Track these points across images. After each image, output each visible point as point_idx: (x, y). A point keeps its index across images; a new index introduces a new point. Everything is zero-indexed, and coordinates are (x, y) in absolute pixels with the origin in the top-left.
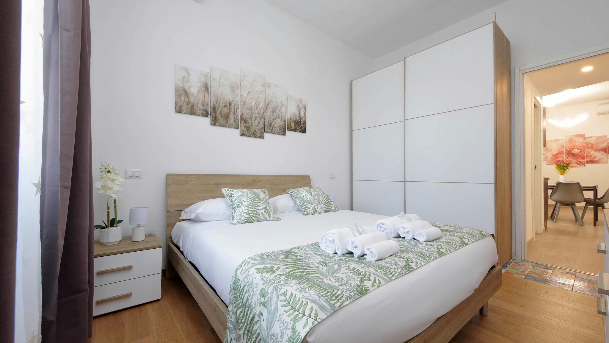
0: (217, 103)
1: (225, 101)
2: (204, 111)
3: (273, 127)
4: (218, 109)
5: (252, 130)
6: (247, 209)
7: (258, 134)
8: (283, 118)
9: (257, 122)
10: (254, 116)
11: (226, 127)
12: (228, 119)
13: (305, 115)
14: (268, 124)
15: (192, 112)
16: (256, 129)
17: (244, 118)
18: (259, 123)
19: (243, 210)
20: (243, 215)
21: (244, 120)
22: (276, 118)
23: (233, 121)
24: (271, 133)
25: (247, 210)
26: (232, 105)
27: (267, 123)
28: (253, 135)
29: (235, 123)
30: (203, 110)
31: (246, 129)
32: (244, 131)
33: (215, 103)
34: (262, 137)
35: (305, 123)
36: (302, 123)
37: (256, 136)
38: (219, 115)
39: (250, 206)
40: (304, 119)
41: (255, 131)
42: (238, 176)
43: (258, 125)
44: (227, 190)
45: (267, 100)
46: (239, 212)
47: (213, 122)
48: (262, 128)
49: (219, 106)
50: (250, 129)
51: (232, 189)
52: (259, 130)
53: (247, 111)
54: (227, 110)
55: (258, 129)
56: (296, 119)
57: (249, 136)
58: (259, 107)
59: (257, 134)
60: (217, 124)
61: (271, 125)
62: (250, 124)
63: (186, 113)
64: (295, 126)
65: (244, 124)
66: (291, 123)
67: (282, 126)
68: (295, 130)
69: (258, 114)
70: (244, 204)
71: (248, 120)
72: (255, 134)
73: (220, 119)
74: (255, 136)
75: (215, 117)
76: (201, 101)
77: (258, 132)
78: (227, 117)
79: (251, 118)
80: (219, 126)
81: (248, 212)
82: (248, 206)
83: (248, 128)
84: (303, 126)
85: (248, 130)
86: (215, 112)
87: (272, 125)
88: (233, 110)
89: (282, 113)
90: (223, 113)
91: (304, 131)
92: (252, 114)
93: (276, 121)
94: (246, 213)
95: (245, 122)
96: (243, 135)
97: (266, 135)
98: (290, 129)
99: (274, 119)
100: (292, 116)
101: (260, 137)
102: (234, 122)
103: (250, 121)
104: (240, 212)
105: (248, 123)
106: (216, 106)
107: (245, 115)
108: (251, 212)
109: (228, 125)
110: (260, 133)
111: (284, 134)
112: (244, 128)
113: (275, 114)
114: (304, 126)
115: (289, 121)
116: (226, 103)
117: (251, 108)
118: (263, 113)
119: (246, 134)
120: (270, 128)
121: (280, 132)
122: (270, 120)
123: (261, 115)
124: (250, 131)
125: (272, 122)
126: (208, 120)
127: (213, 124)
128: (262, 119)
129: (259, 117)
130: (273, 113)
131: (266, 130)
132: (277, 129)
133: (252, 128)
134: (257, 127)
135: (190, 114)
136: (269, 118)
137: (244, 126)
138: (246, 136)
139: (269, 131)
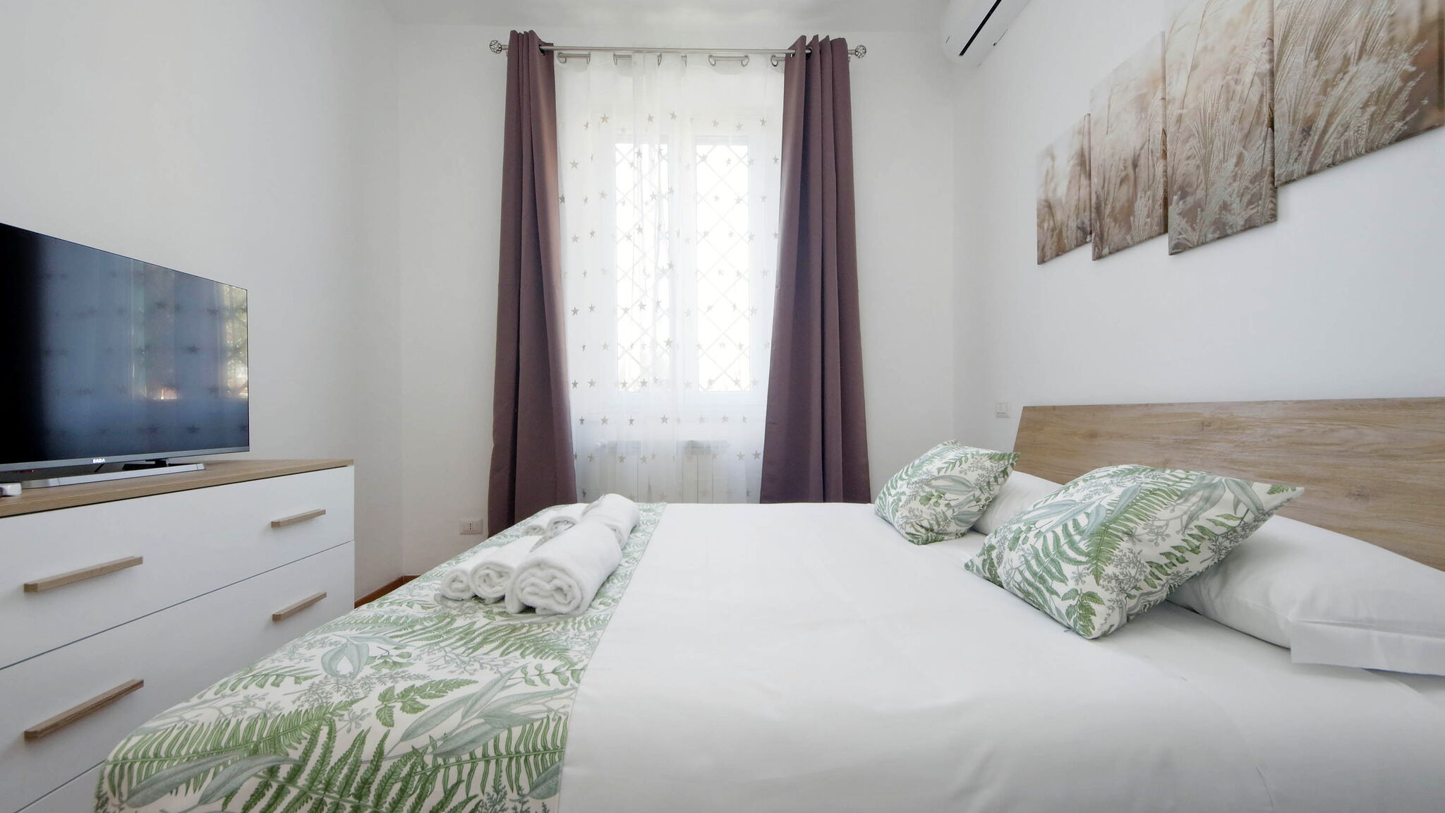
0: (1103, 187)
1: (1121, 166)
2: (1079, 231)
3: (1325, 131)
4: (1106, 204)
5: (1211, 211)
7: (1237, 215)
9: (1234, 160)
10: (1218, 143)
11: (1127, 247)
12: (1132, 218)
14: (1292, 135)
15: (1061, 251)
16: (1228, 199)
17: (1179, 179)
18: (1240, 159)
21: (1182, 187)
22: (1344, 66)
23: (1146, 213)
24: (1312, 172)
26: (1142, 162)
27: (1284, 134)
28: (1214, 232)
29: (1149, 220)
30: (1078, 228)
31: (1187, 222)
32: (1180, 234)
33: (1100, 190)
34: (1260, 220)
37: (1231, 227)
38: (1109, 220)
41: (1226, 206)
43: (1235, 176)
45: (1281, 17)
47: (1097, 248)
48: (1258, 177)
49: (1108, 193)
50: (1202, 211)
52: (1242, 196)
53: (1194, 142)
54: (1129, 188)
55: (1234, 196)
57: (1202, 243)
58: (1239, 88)
59: (1230, 219)
60: (1106, 251)
61: (1307, 131)
62: (1201, 193)
63: (1052, 258)
65: (1181, 202)
67: (1398, 83)
69: (1237, 122)
71: (1194, 179)
72: (1224, 224)
73: (1110, 232)
74: (1223, 232)
75: (1101, 230)
76: (1073, 208)
77: (1236, 206)
78: (1127, 215)
79: (1206, 161)
80: (1110, 253)
83: (1191, 215)
85: (1194, 222)
86: (1099, 220)
87: (1321, 123)
88: (1144, 177)
90: (1118, 206)
92: (1207, 142)
93: (1343, 84)
96: (1178, 249)
97: (1288, 196)
99: (1327, 86)
101: (1250, 226)
102: (1148, 216)
103: (1202, 177)
105: (1194, 193)
106: (1102, 199)
107: (1181, 170)
109: (1131, 239)
110: (1250, 203)
111: (1416, 125)
112: (1178, 220)
113: (1335, 52)
116: (1125, 168)
117: (1205, 120)
118: (1262, 96)
119: (1188, 241)
120: (1305, 153)
121: (1373, 134)
122: (1301, 108)
123: (1250, 118)
124: (1202, 221)
125: (1318, 105)
126: (1087, 251)
127: (1098, 256)
128: (1258, 132)
129: (1240, 136)
130: (1317, 57)
131: (1280, 175)
132: (1350, 134)
133: (1209, 203)
134: (1230, 189)
135: (1058, 255)
136: (1293, 102)
137: (1180, 214)
138: (1189, 247)
139: (1300, 167)
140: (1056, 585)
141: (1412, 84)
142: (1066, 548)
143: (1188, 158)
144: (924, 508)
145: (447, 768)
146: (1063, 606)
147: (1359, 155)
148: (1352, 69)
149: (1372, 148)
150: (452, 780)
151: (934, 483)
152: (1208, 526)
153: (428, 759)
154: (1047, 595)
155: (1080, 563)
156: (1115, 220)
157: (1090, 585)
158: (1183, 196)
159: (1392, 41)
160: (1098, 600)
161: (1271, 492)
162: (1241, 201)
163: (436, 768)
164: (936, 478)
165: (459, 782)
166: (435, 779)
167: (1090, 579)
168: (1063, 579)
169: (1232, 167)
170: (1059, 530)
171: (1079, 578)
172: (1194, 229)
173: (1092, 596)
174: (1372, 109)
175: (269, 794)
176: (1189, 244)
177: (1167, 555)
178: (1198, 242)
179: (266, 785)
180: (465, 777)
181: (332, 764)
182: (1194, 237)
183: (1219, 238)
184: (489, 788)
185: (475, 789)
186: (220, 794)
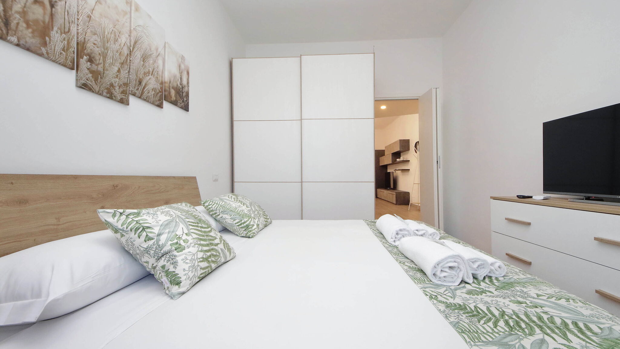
3: (144, 88)
5: (106, 82)
6: (200, 249)
7: (117, 94)
8: (160, 77)
9: (116, 69)
10: (110, 54)
11: (41, 55)
12: (47, 38)
13: (188, 83)
14: (136, 79)
16: (113, 82)
17: (87, 50)
18: (119, 71)
19: (194, 255)
20: (198, 266)
21: (87, 54)
22: (149, 72)
23: (60, 47)
24: (140, 98)
25: (201, 251)
26: (58, 8)
27: (133, 77)
28: (106, 93)
29: (63, 53)
31: (91, 76)
32: (87, 80)
34: (124, 102)
35: (188, 95)
36: (184, 95)
37: (114, 97)
38: (18, 16)
39: (202, 242)
40: (186, 89)
41: (112, 85)
42: (76, 178)
43: (117, 76)
44: (118, 214)
45: (134, 34)
46: (188, 261)
48: (126, 84)
50: (101, 78)
51: (135, 211)
52: (120, 87)
53: (95, 37)
54: (45, 14)
55: (117, 84)
56: (177, 85)
57: (100, 93)
59: (115, 94)
61: (140, 83)
62: (100, 68)
64: (176, 96)
65: (89, 63)
66: (171, 90)
67: (158, 91)
68: (175, 103)
69: (118, 54)
70: (191, 241)
71: (97, 58)
72: (111, 93)
73: (20, 28)
74: (111, 97)
75: (5, 15)
77: (117, 88)
78: (42, 31)
79: (104, 56)
80: (18, 45)
81: (204, 257)
82: (199, 243)
83: (96, 75)
84: (185, 99)
85: (96, 79)
87: (143, 84)
88: (59, 20)
89: (158, 67)
90: (31, 17)
91: (186, 108)
93: (148, 78)
94: (201, 260)
95: (91, 60)
96: (84, 86)
97: (132, 100)
98: (169, 100)
99: (145, 74)
100: (172, 79)
101: (121, 102)
102: (63, 50)
103: (101, 61)
104: (190, 260)
105: (97, 65)
107: (88, 45)
108: (209, 254)
109: (47, 53)
110: (122, 92)
111: (160, 106)
112: (87, 71)
113: (147, 65)
114: (187, 100)
115: (167, 85)
117: (104, 35)
118: (128, 55)
119: (92, 87)
120: (139, 90)
121: (154, 100)
122: (139, 73)
123: (123, 58)
124: (101, 83)
125: (143, 77)
129: (119, 61)
130: (143, 62)
131: (132, 90)
132: (149, 94)
133: (105, 77)
134: (115, 80)
136: (137, 68)
137: (88, 69)
138: (93, 92)
139: (138, 93)
141: (160, 94)
143: (94, 44)
147: (150, 102)
148: (150, 76)
149: (153, 103)
159: (157, 78)
162: (119, 88)
172: (96, 84)
174: (154, 92)
176: (93, 90)
178: (98, 92)
182: (97, 88)
183: (108, 98)
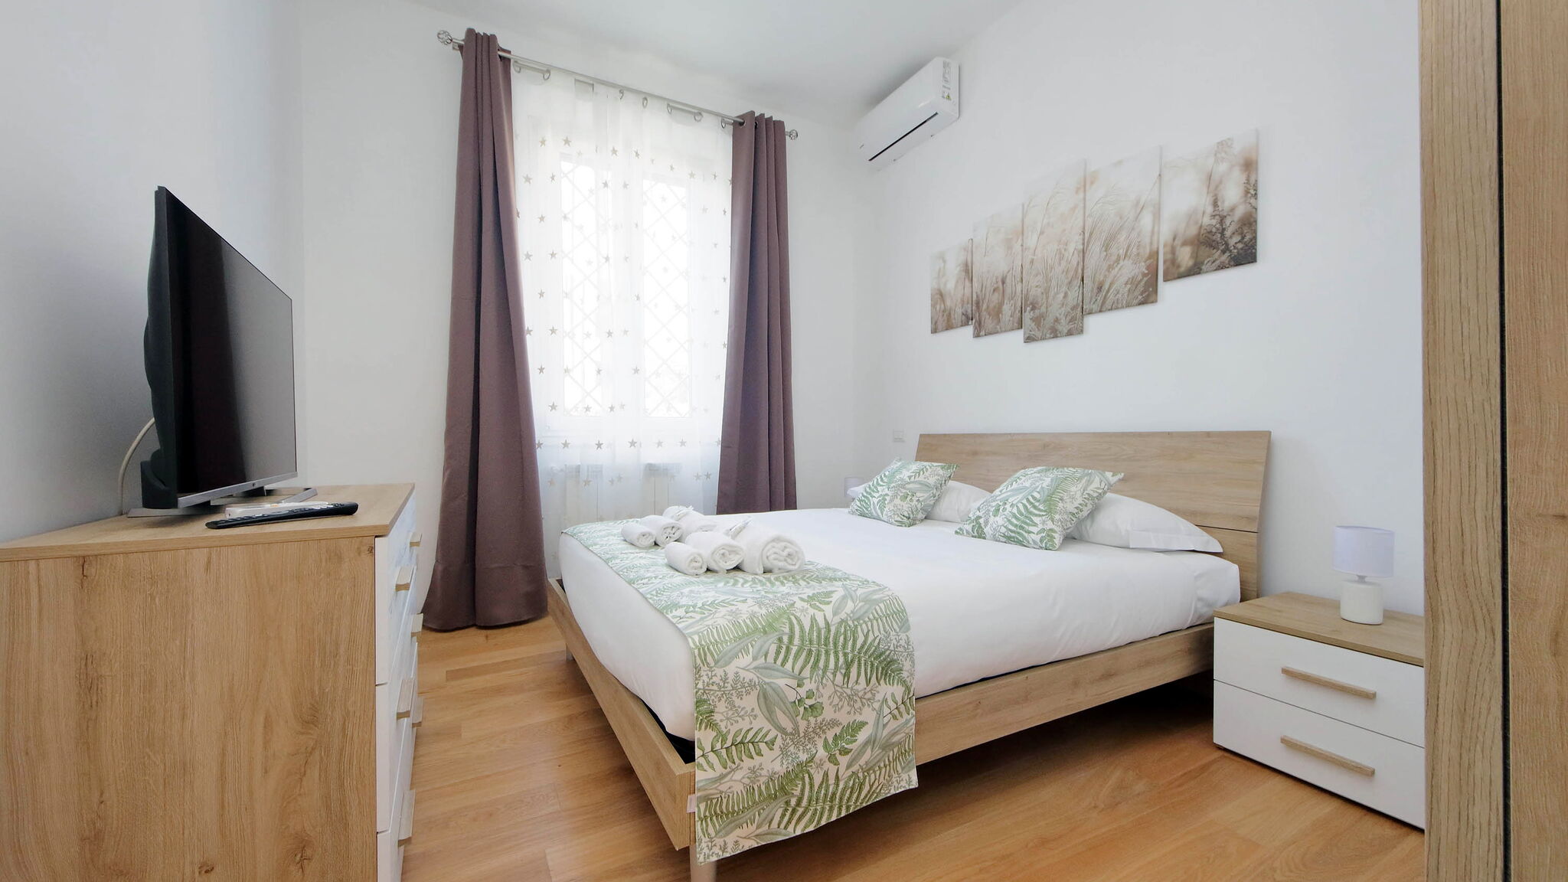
0: (982, 291)
1: (994, 280)
2: (963, 316)
3: (1108, 291)
4: (983, 302)
5: (1049, 321)
7: (1064, 327)
8: (1144, 248)
9: (1062, 295)
10: (1054, 283)
11: (997, 333)
12: (1001, 315)
13: (1251, 191)
14: (1092, 288)
15: (949, 327)
16: (1058, 315)
17: (1031, 298)
18: (1066, 294)
21: (1031, 304)
22: (1118, 260)
23: (1008, 313)
24: (1100, 311)
26: (1008, 281)
27: (1090, 287)
28: (1050, 333)
29: (1012, 319)
30: (963, 314)
31: (1034, 324)
32: (1030, 331)
33: (979, 293)
34: (1075, 332)
35: (1249, 223)
36: (1228, 233)
37: (1060, 332)
38: (985, 313)
40: (1240, 212)
41: (1057, 320)
43: (1063, 304)
45: (1089, 221)
47: (976, 330)
48: (1075, 307)
49: (985, 295)
50: (1044, 319)
52: (1068, 315)
53: (1040, 278)
54: (999, 295)
55: (1062, 316)
56: (1201, 227)
57: (1043, 339)
58: (1066, 255)
59: (1060, 328)
60: (983, 333)
61: (1100, 289)
62: (1043, 309)
63: (942, 331)
64: (1195, 255)
65: (1031, 312)
66: (1177, 253)
67: (1140, 277)
68: (1195, 270)
69: (1065, 273)
71: (1040, 300)
72: (1056, 330)
73: (986, 321)
74: (1055, 334)
75: (979, 319)
76: (959, 300)
77: (1063, 320)
78: (997, 313)
79: (1047, 291)
80: (986, 335)
83: (1037, 321)
85: (1038, 325)
86: (978, 311)
87: (1106, 287)
88: (1008, 291)
89: (1138, 235)
90: (992, 306)
91: (1247, 257)
92: (1048, 280)
93: (1117, 269)
96: (1029, 339)
98: (1176, 273)
99: (1110, 268)
100: (1182, 226)
101: (1070, 333)
102: (1011, 316)
103: (1044, 300)
105: (1039, 309)
106: (980, 297)
107: (1032, 293)
109: (1000, 328)
110: (1071, 321)
111: (1151, 298)
112: (1030, 322)
113: (1113, 250)
114: (1243, 238)
115: (1168, 249)
116: (997, 282)
117: (1047, 266)
118: (1078, 262)
119: (1036, 336)
120: (1098, 300)
121: (1129, 299)
122: (1097, 275)
123: (1071, 273)
124: (1043, 326)
125: (1105, 276)
126: (969, 330)
127: (977, 335)
128: (1076, 282)
129: (1066, 281)
130: (1106, 251)
131: (1086, 309)
132: (1119, 295)
133: (1048, 315)
134: (1060, 311)
135: (947, 329)
136: (1093, 271)
137: (1030, 319)
138: (1036, 340)
139: (1095, 307)
140: (1031, 529)
141: (1145, 279)
142: (1032, 510)
143: (1037, 286)
144: (904, 504)
145: (861, 626)
146: (1037, 538)
147: (1122, 307)
148: (1121, 263)
149: (1128, 305)
150: (865, 631)
151: (907, 486)
152: (1091, 493)
153: (850, 623)
154: (1026, 535)
155: (1043, 515)
156: (989, 314)
157: (1050, 525)
158: (1034, 309)
159: (1138, 254)
160: (1055, 532)
161: (1113, 476)
162: (1065, 318)
163: (856, 626)
164: (909, 483)
165: (868, 631)
166: (857, 631)
167: (1050, 523)
168: (1035, 525)
169: (1062, 298)
170: (1025, 502)
171: (1044, 522)
172: (1039, 330)
173: (1051, 530)
174: (1129, 286)
175: (783, 651)
176: (1036, 338)
177: (1077, 508)
178: (1041, 338)
179: (780, 647)
180: (870, 628)
181: (807, 632)
182: (1039, 334)
183: (1053, 338)
184: (882, 632)
185: (877, 633)
186: (761, 654)
